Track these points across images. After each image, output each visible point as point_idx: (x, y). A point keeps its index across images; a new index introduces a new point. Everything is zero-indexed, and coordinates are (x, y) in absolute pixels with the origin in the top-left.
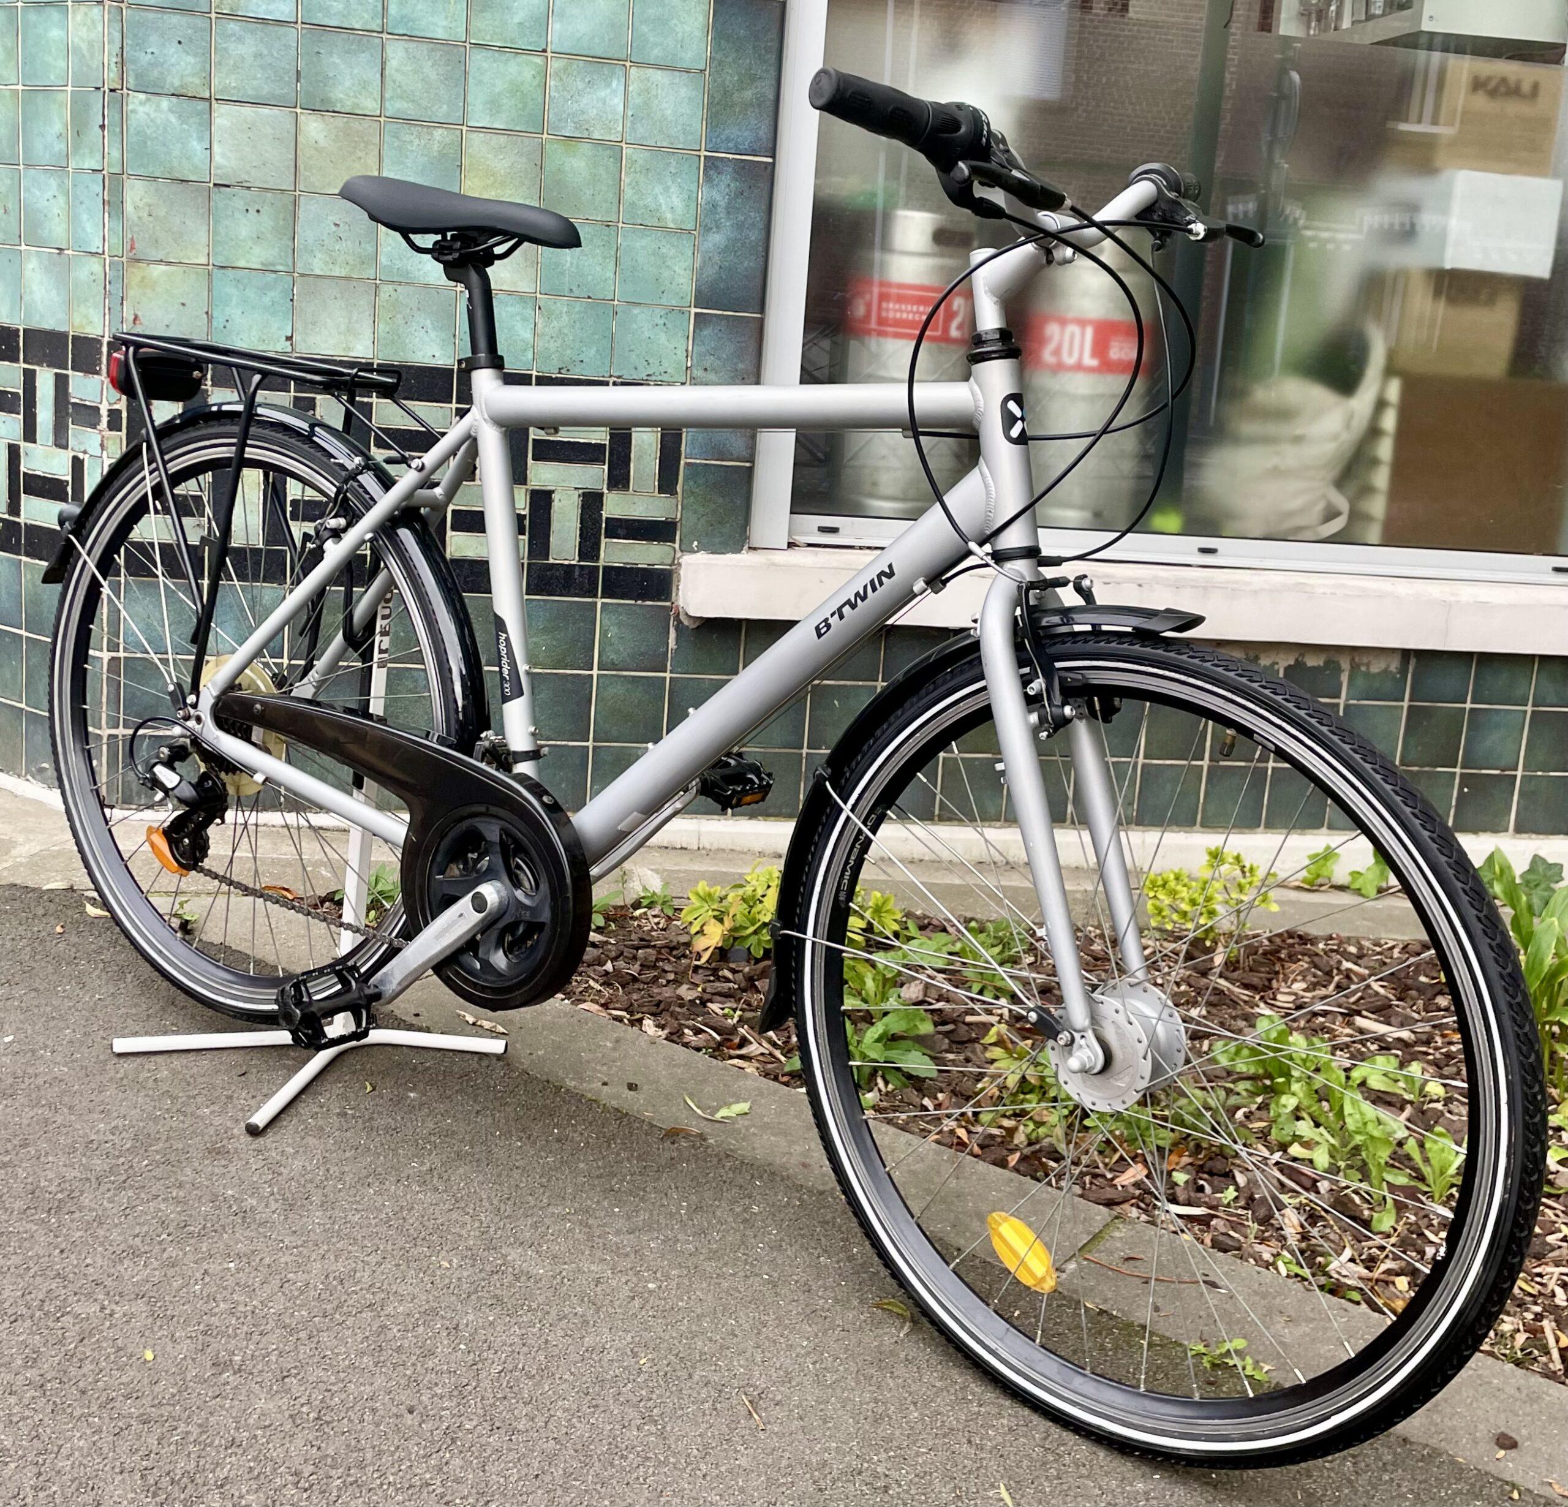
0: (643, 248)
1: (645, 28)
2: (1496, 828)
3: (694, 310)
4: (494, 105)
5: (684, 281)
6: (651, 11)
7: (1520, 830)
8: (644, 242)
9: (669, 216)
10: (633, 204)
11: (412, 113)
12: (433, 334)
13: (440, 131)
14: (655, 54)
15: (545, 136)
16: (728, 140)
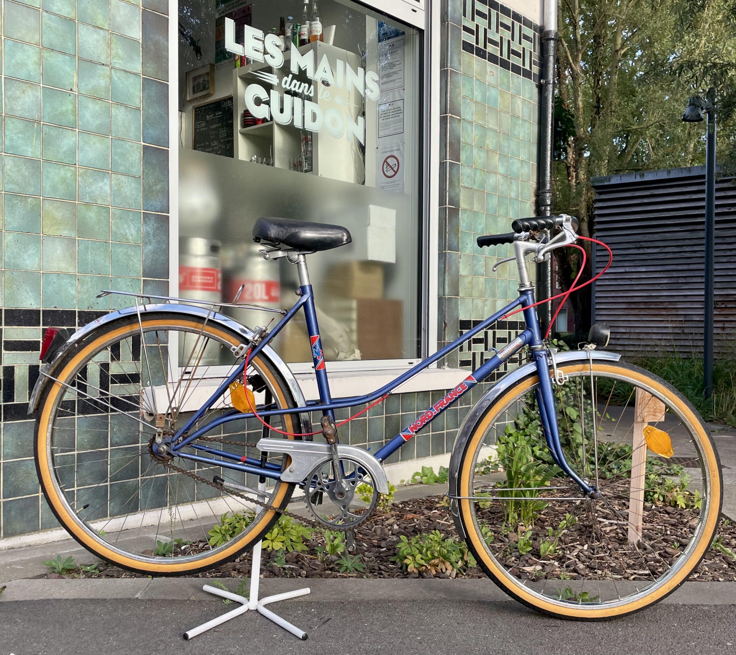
0: (121, 252)
1: (116, 158)
2: (411, 458)
3: (142, 278)
4: (54, 188)
5: (137, 266)
6: (119, 150)
7: (418, 457)
8: (121, 249)
9: (131, 238)
10: (115, 233)
11: (17, 190)
12: (30, 294)
13: (31, 199)
14: (122, 168)
15: (77, 202)
16: (152, 206)
